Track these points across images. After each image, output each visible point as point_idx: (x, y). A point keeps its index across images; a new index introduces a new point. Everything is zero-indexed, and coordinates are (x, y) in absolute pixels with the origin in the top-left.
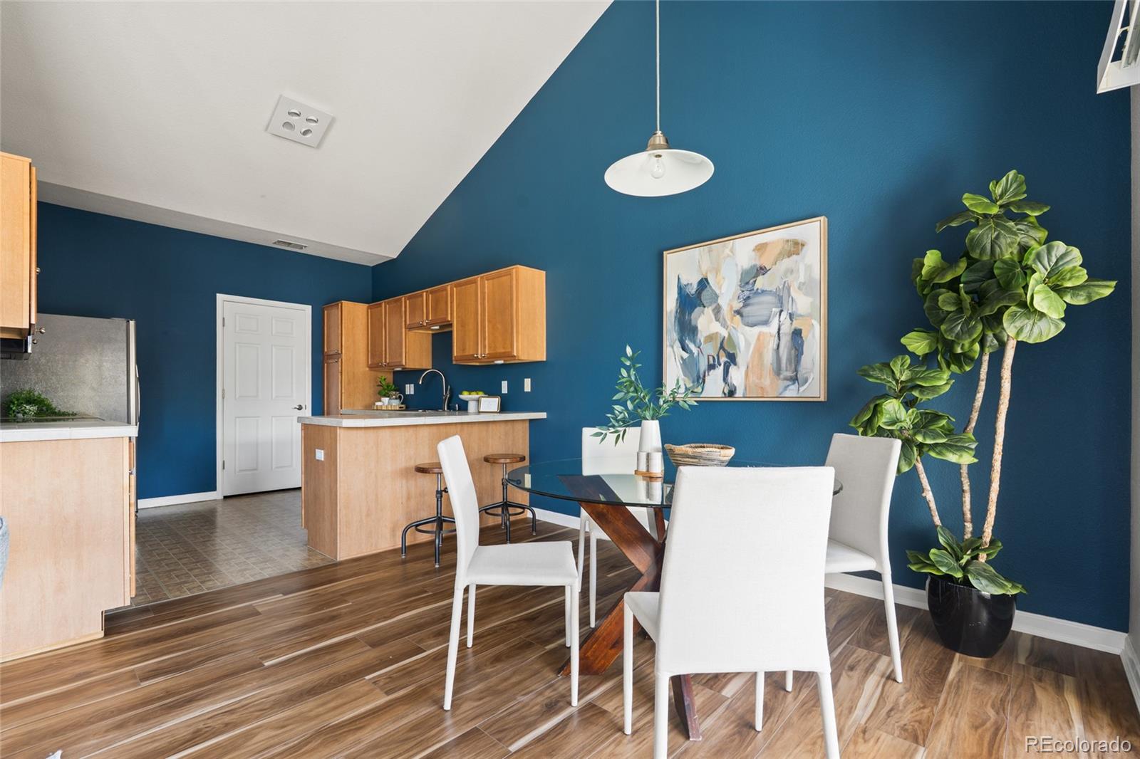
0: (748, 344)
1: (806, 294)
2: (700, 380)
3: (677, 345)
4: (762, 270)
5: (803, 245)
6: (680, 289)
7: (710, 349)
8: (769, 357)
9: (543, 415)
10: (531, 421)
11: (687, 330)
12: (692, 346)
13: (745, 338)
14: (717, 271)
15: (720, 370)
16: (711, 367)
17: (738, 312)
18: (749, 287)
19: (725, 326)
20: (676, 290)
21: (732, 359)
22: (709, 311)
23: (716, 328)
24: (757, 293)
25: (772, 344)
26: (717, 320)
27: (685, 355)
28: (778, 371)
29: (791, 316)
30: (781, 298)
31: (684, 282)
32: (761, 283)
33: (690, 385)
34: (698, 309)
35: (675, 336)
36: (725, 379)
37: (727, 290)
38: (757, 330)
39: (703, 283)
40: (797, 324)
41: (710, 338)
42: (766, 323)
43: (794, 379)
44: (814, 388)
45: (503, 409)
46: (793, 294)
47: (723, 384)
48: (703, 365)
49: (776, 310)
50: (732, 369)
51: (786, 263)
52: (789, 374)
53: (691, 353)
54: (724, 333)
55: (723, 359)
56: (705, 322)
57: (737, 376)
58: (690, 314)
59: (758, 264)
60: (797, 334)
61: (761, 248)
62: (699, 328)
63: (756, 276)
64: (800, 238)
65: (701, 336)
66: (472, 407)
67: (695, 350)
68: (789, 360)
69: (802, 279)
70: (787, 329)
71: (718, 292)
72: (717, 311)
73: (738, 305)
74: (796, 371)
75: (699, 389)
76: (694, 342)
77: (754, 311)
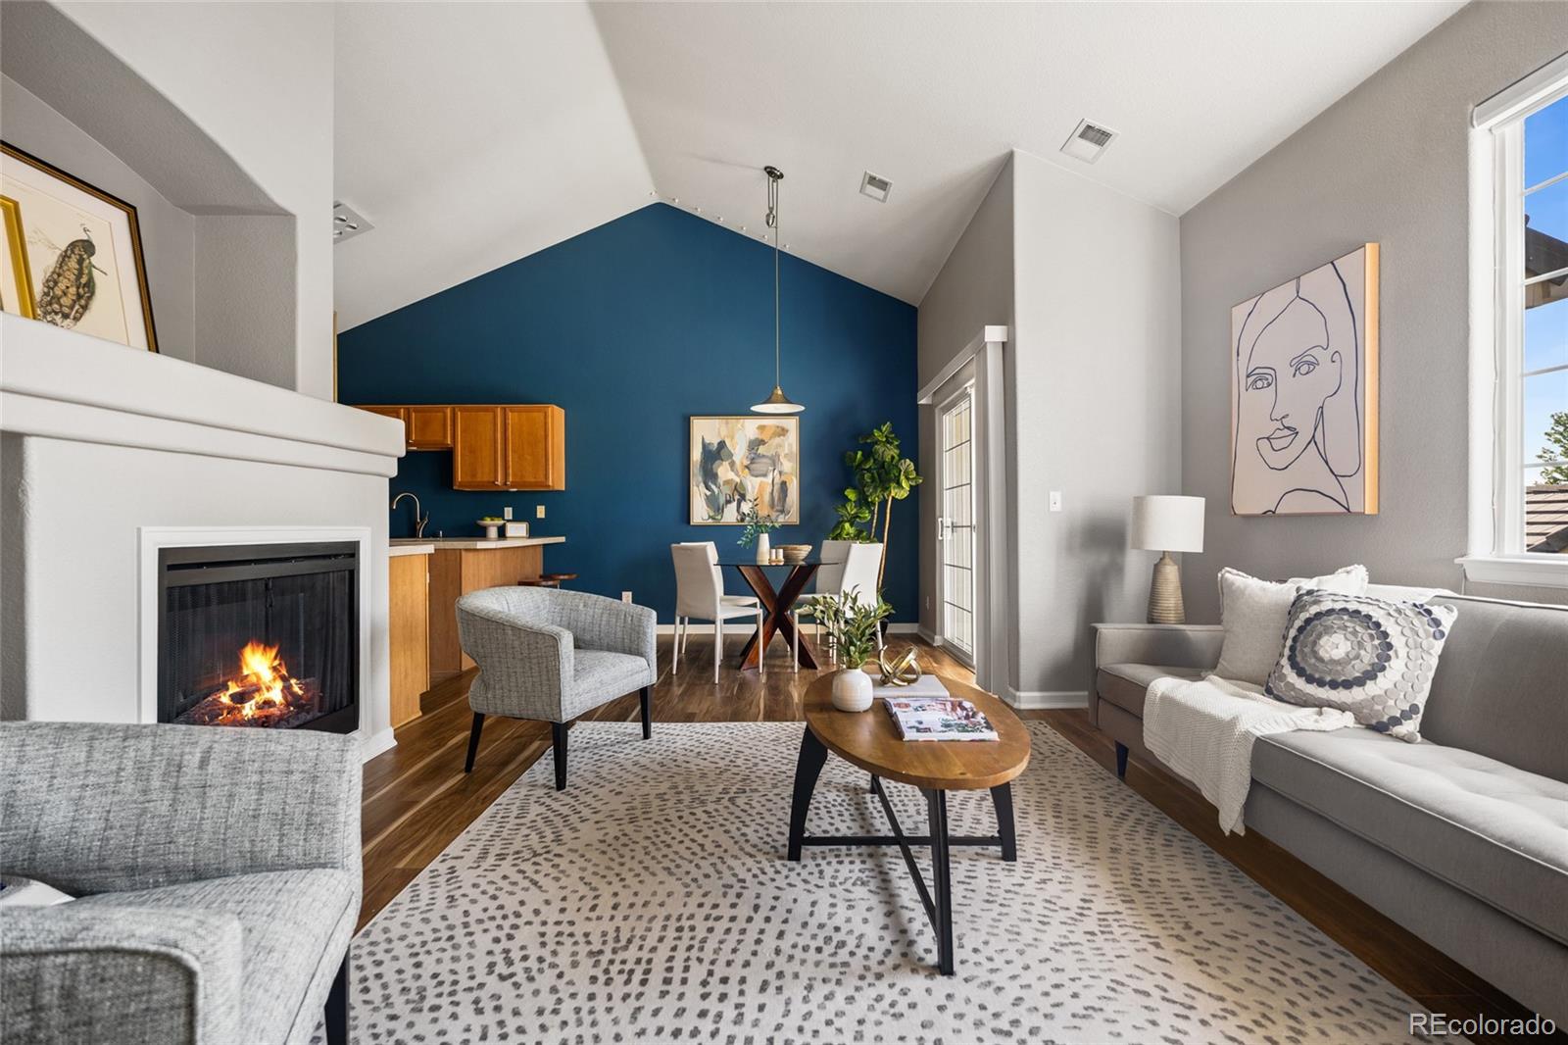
0: (753, 487)
1: (789, 460)
2: (719, 510)
3: (702, 486)
4: (762, 442)
5: (787, 431)
6: (704, 446)
7: (727, 490)
8: (767, 498)
9: (562, 539)
10: (544, 545)
11: (710, 476)
12: (713, 487)
13: (752, 485)
14: (732, 438)
15: (735, 504)
16: (728, 502)
17: (747, 467)
18: (754, 451)
19: (737, 475)
20: (701, 446)
21: (743, 497)
22: (726, 464)
23: (731, 475)
24: (759, 456)
25: (769, 489)
26: (732, 470)
27: (708, 493)
28: (772, 506)
29: (780, 473)
30: (774, 461)
31: (707, 441)
32: (762, 450)
33: (712, 514)
34: (718, 462)
35: (700, 479)
36: (738, 511)
37: (739, 452)
38: (759, 479)
39: (722, 444)
40: (783, 478)
41: (727, 482)
42: (765, 475)
43: (782, 511)
44: (793, 517)
45: (532, 534)
46: (782, 460)
47: (736, 514)
48: (722, 500)
49: (771, 468)
50: (743, 504)
51: (777, 440)
52: (779, 508)
53: (713, 492)
54: (738, 480)
55: (737, 497)
56: (724, 472)
57: (746, 508)
58: (712, 465)
59: (760, 437)
60: (784, 484)
61: (762, 428)
62: (719, 474)
63: (759, 445)
64: (785, 426)
65: (721, 481)
66: (493, 532)
67: (716, 490)
68: (779, 499)
69: (786, 451)
70: (778, 480)
71: (732, 451)
72: (732, 465)
73: (746, 462)
74: (783, 506)
75: (719, 517)
76: (715, 485)
77: (759, 467)
